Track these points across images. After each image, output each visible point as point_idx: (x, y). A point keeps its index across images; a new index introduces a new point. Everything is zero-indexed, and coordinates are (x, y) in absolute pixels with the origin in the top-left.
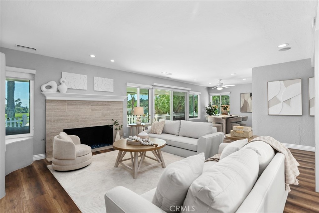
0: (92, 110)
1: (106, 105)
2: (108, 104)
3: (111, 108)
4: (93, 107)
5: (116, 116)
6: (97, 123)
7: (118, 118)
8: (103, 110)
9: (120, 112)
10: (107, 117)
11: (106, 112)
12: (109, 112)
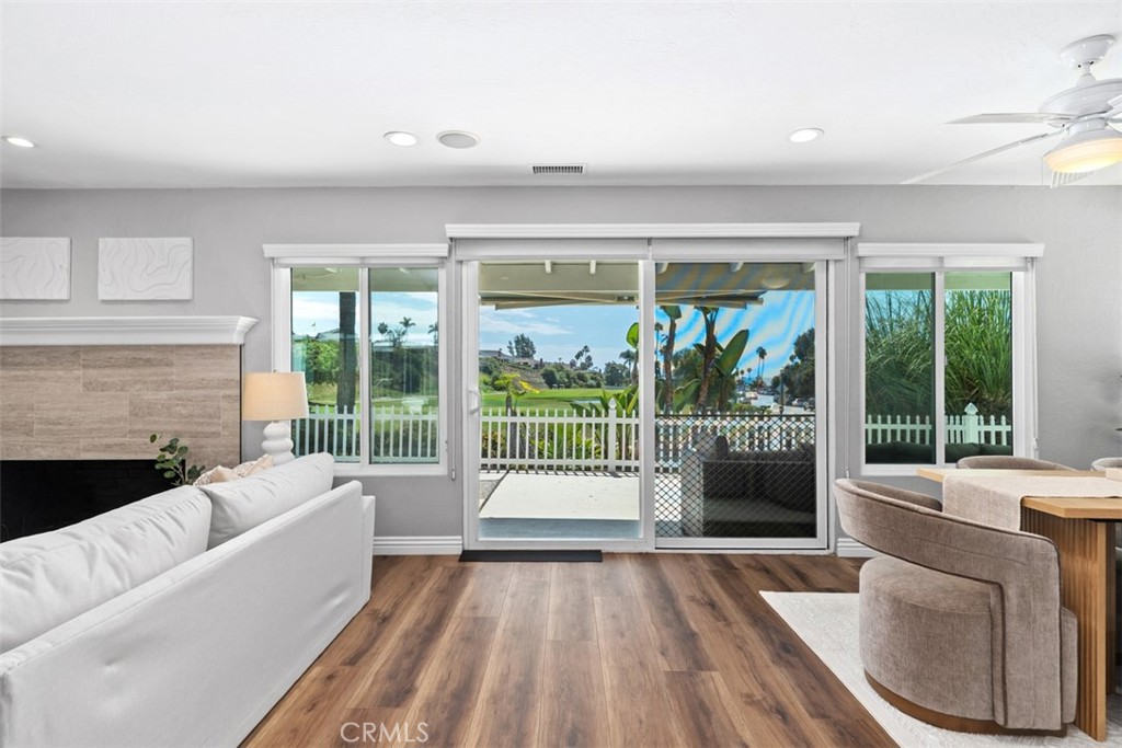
0: (84, 385)
1: (148, 363)
2: (159, 357)
3: (174, 378)
4: (92, 373)
5: (201, 420)
6: (108, 447)
7: (213, 429)
8: (137, 387)
9: (224, 397)
10: (155, 422)
11: (149, 396)
12: (164, 395)
